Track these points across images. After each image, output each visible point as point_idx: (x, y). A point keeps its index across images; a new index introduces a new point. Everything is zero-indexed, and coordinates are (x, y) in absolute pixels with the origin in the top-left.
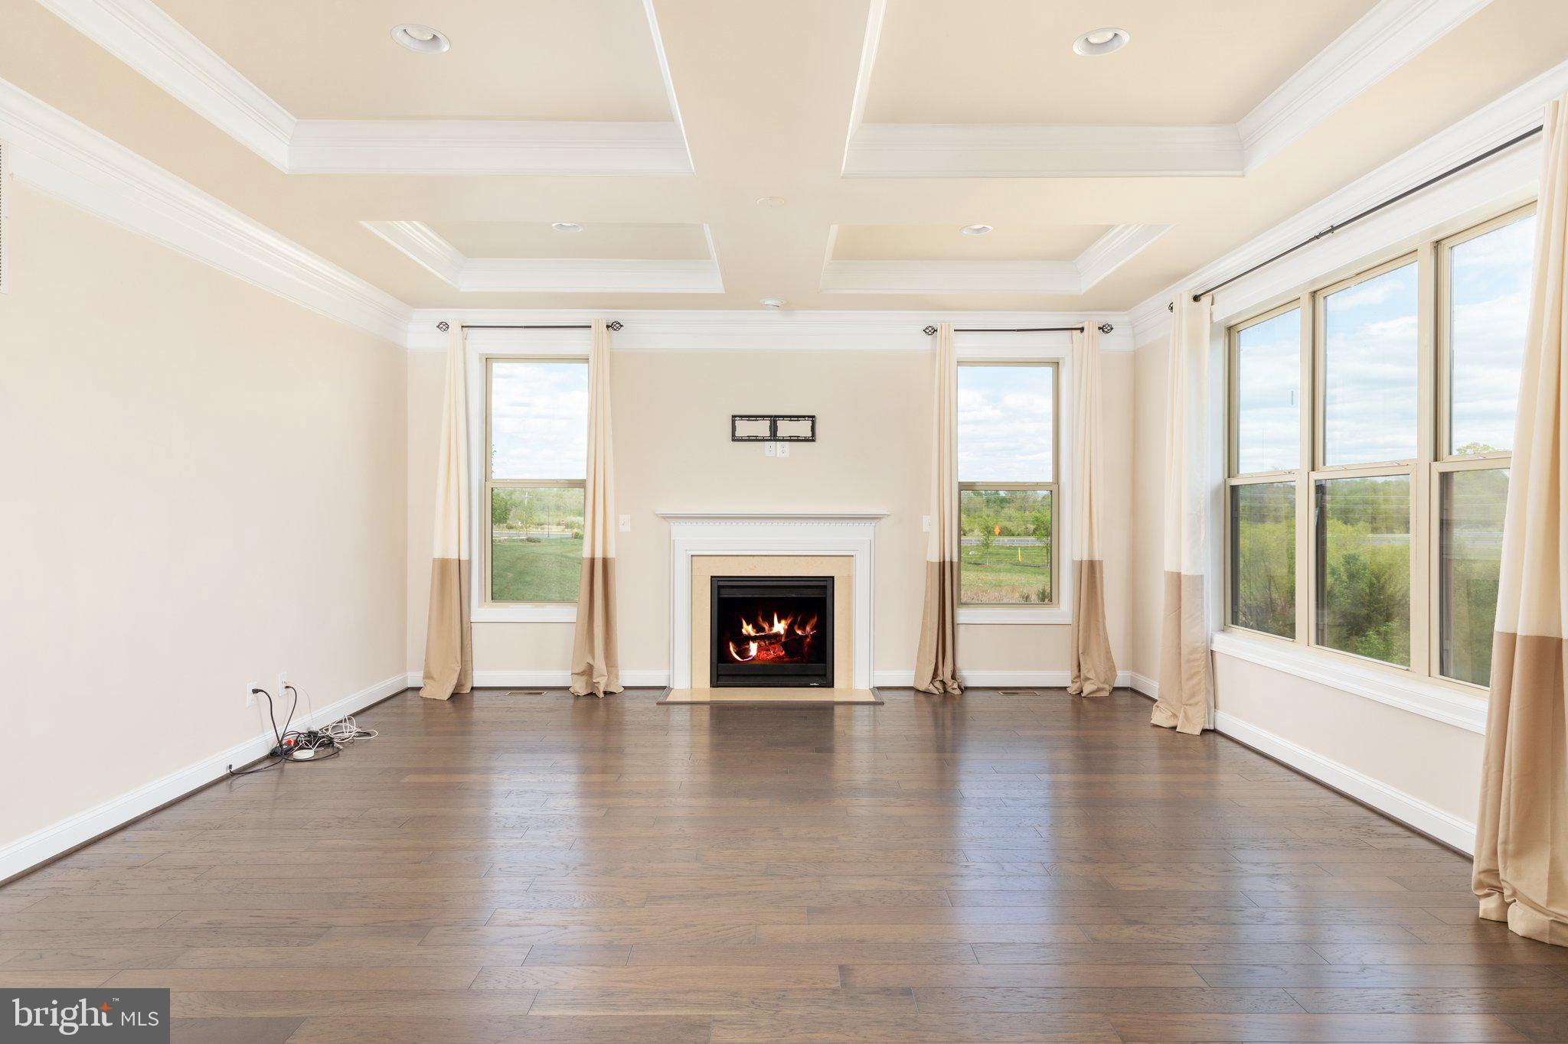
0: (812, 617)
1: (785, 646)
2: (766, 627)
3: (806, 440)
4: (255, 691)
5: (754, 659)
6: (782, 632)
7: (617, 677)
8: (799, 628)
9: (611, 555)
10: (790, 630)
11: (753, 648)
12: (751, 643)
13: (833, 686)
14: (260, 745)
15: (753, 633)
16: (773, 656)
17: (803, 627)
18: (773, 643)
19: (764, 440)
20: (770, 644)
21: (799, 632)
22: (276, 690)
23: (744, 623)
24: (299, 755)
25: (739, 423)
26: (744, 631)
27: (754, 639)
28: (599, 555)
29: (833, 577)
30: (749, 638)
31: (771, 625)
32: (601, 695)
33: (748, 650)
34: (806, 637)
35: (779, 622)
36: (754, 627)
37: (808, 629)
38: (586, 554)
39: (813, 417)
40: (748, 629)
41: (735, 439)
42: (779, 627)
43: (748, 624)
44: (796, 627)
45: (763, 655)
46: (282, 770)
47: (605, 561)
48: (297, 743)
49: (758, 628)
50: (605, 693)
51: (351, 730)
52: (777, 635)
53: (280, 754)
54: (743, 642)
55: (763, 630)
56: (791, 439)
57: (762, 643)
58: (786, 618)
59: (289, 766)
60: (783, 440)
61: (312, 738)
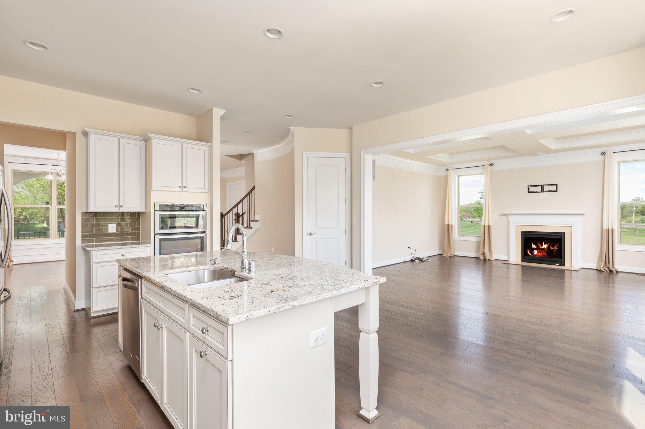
0: (557, 244)
1: (546, 252)
2: (540, 246)
3: (554, 191)
4: (408, 248)
5: (535, 255)
6: (546, 248)
7: (492, 256)
8: (552, 247)
9: (491, 224)
10: (548, 247)
11: (536, 252)
12: (535, 250)
13: (564, 266)
14: (409, 258)
15: (535, 248)
16: (542, 255)
17: (553, 247)
18: (542, 251)
19: (539, 192)
20: (541, 251)
21: (552, 248)
22: (412, 248)
23: (533, 244)
24: (416, 261)
25: (530, 188)
26: (532, 247)
27: (536, 249)
28: (487, 224)
29: (564, 233)
30: (534, 249)
31: (542, 245)
32: (487, 260)
33: (534, 252)
34: (555, 250)
35: (545, 245)
36: (536, 246)
37: (555, 247)
38: (483, 224)
39: (557, 184)
40: (534, 246)
41: (529, 192)
42: (545, 246)
43: (534, 245)
44: (551, 247)
45: (539, 254)
46: (413, 263)
47: (489, 226)
48: (416, 259)
49: (537, 246)
50: (489, 260)
51: (426, 259)
52: (544, 249)
53: (413, 261)
54: (532, 250)
55: (539, 247)
56: (549, 191)
57: (539, 251)
58: (547, 244)
59: (414, 263)
60: (546, 192)
61: (419, 258)
